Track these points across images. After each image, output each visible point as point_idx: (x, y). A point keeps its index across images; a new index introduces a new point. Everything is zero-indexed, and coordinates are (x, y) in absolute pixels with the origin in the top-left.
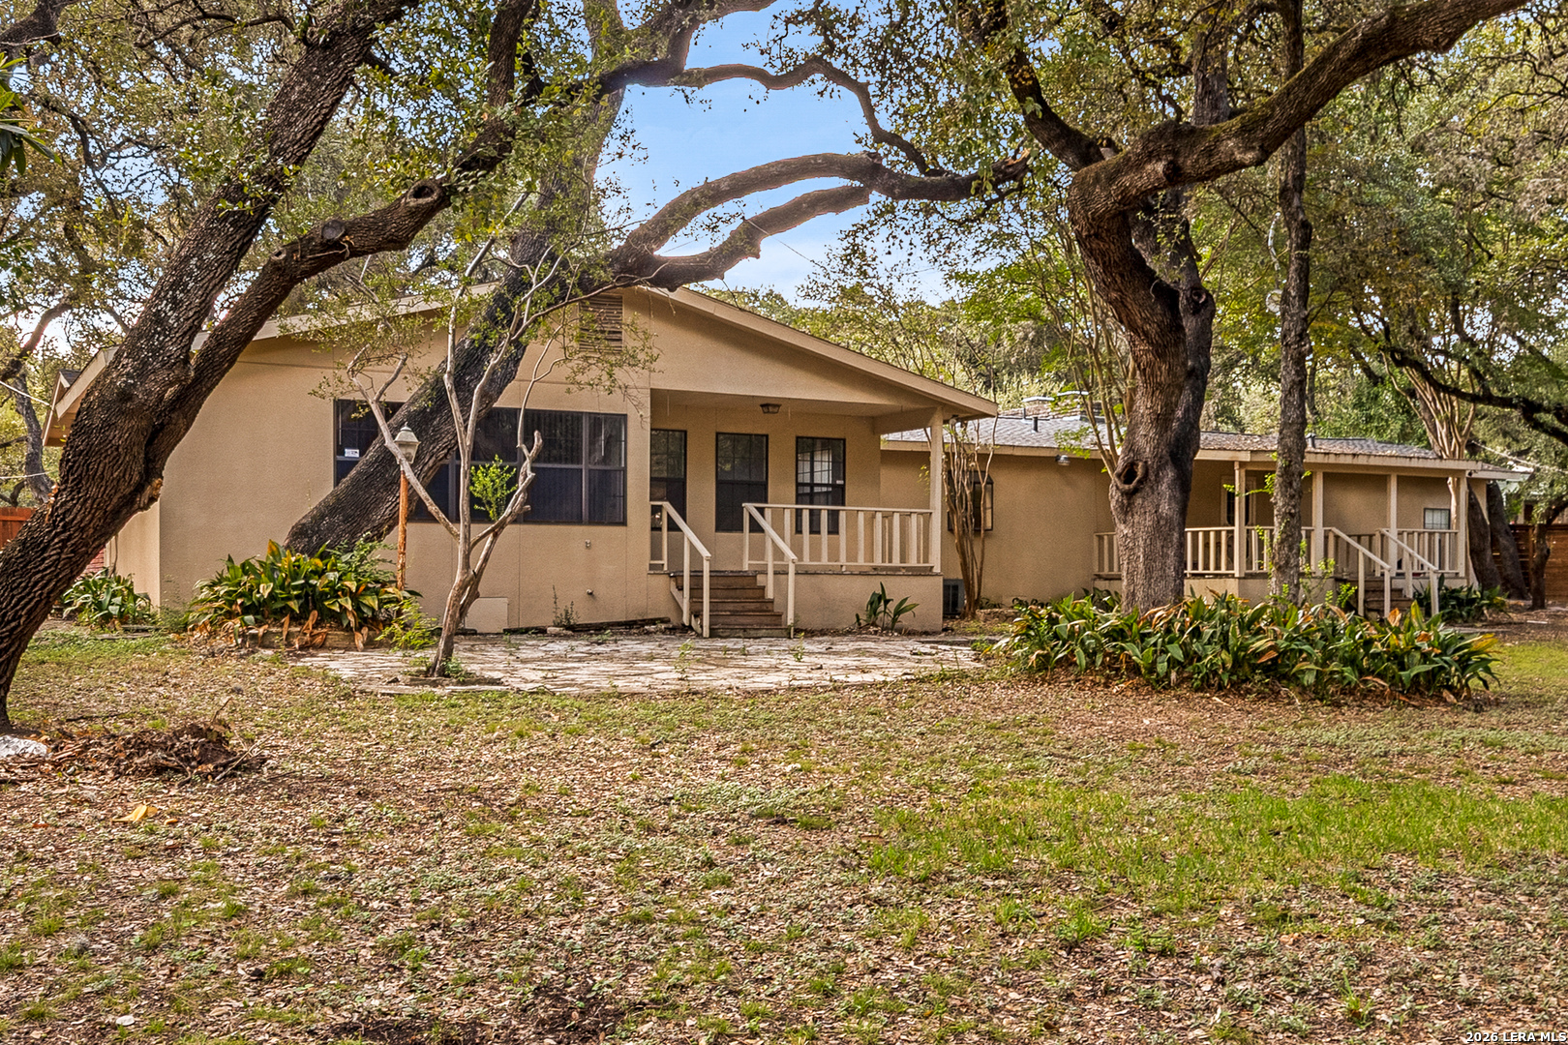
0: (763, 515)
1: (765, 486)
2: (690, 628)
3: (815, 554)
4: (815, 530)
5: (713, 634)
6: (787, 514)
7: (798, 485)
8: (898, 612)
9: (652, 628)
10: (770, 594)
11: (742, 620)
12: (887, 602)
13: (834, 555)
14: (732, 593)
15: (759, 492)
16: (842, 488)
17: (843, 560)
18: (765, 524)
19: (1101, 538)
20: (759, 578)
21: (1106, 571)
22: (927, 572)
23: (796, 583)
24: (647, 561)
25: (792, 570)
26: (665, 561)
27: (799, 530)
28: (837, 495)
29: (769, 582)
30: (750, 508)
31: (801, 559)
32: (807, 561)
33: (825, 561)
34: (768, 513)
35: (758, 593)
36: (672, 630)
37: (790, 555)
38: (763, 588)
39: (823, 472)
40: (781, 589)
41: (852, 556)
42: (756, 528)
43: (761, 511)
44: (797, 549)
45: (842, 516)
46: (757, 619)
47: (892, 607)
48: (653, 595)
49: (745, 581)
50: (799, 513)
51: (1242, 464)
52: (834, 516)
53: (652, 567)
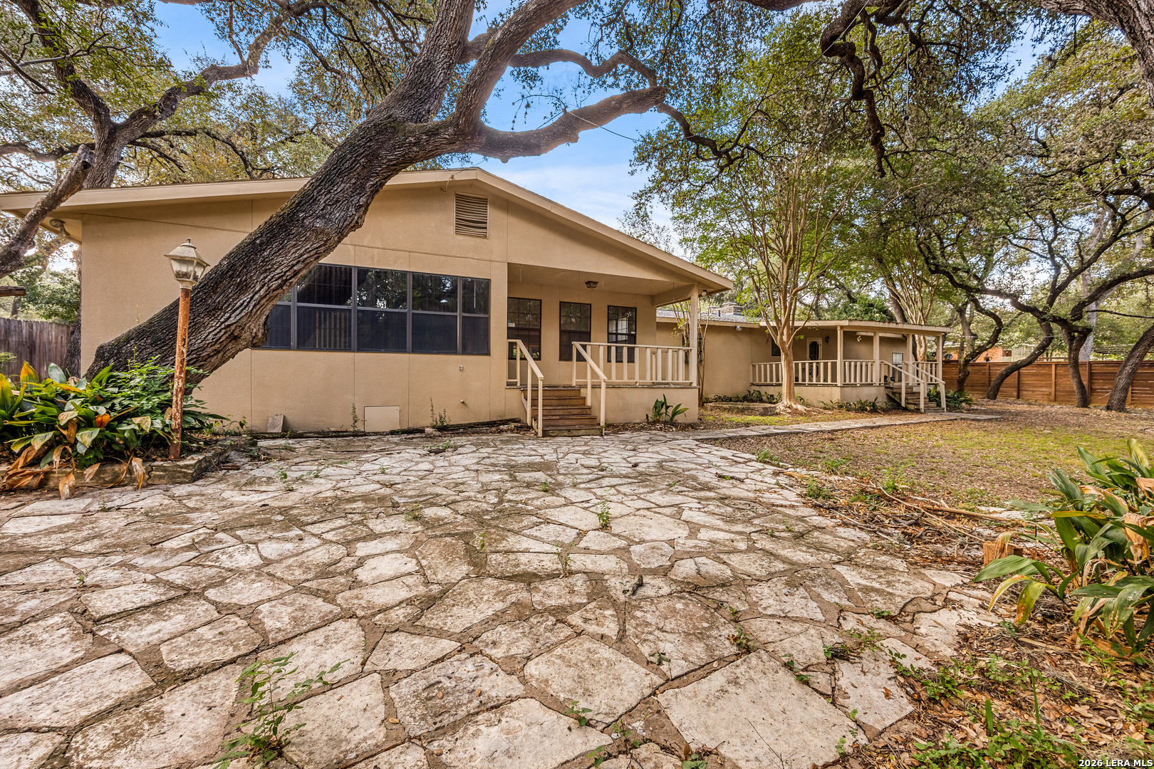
0: (586, 350)
1: (589, 334)
2: (531, 427)
3: (619, 376)
4: (619, 360)
5: (545, 434)
6: (601, 349)
7: (609, 334)
8: (675, 414)
9: (505, 427)
10: (589, 403)
11: (567, 422)
12: (667, 407)
13: (631, 376)
14: (563, 402)
15: (586, 336)
16: (635, 336)
17: (637, 379)
18: (587, 356)
19: (754, 366)
20: (582, 390)
21: (757, 381)
22: (689, 386)
23: (607, 393)
24: (505, 379)
25: (603, 385)
26: (518, 380)
27: (609, 361)
28: (632, 338)
29: (588, 393)
30: (577, 345)
31: (610, 378)
32: (614, 379)
33: (625, 380)
34: (589, 348)
35: (581, 402)
36: (519, 429)
37: (603, 376)
38: (584, 398)
39: (623, 326)
40: (596, 397)
41: (642, 376)
42: (581, 358)
43: (584, 347)
44: (608, 372)
45: (637, 351)
46: (579, 422)
47: (670, 411)
48: (508, 402)
49: (573, 393)
50: (609, 348)
51: (842, 327)
52: (631, 351)
53: (508, 384)
